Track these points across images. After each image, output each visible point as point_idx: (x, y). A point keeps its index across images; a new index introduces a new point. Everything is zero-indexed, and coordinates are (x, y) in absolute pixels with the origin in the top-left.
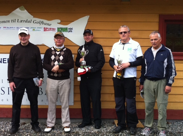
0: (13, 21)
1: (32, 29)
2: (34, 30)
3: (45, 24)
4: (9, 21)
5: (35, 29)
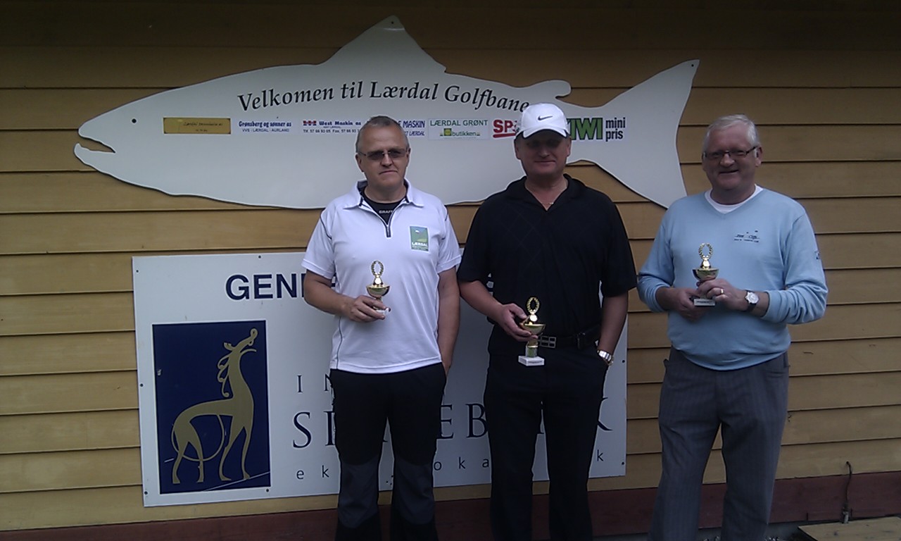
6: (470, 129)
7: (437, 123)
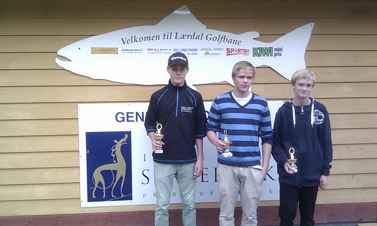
0: (166, 37)
1: (204, 52)
2: (207, 53)
3: (230, 41)
4: (158, 37)
5: (210, 52)
6: (217, 52)
7: (203, 50)
